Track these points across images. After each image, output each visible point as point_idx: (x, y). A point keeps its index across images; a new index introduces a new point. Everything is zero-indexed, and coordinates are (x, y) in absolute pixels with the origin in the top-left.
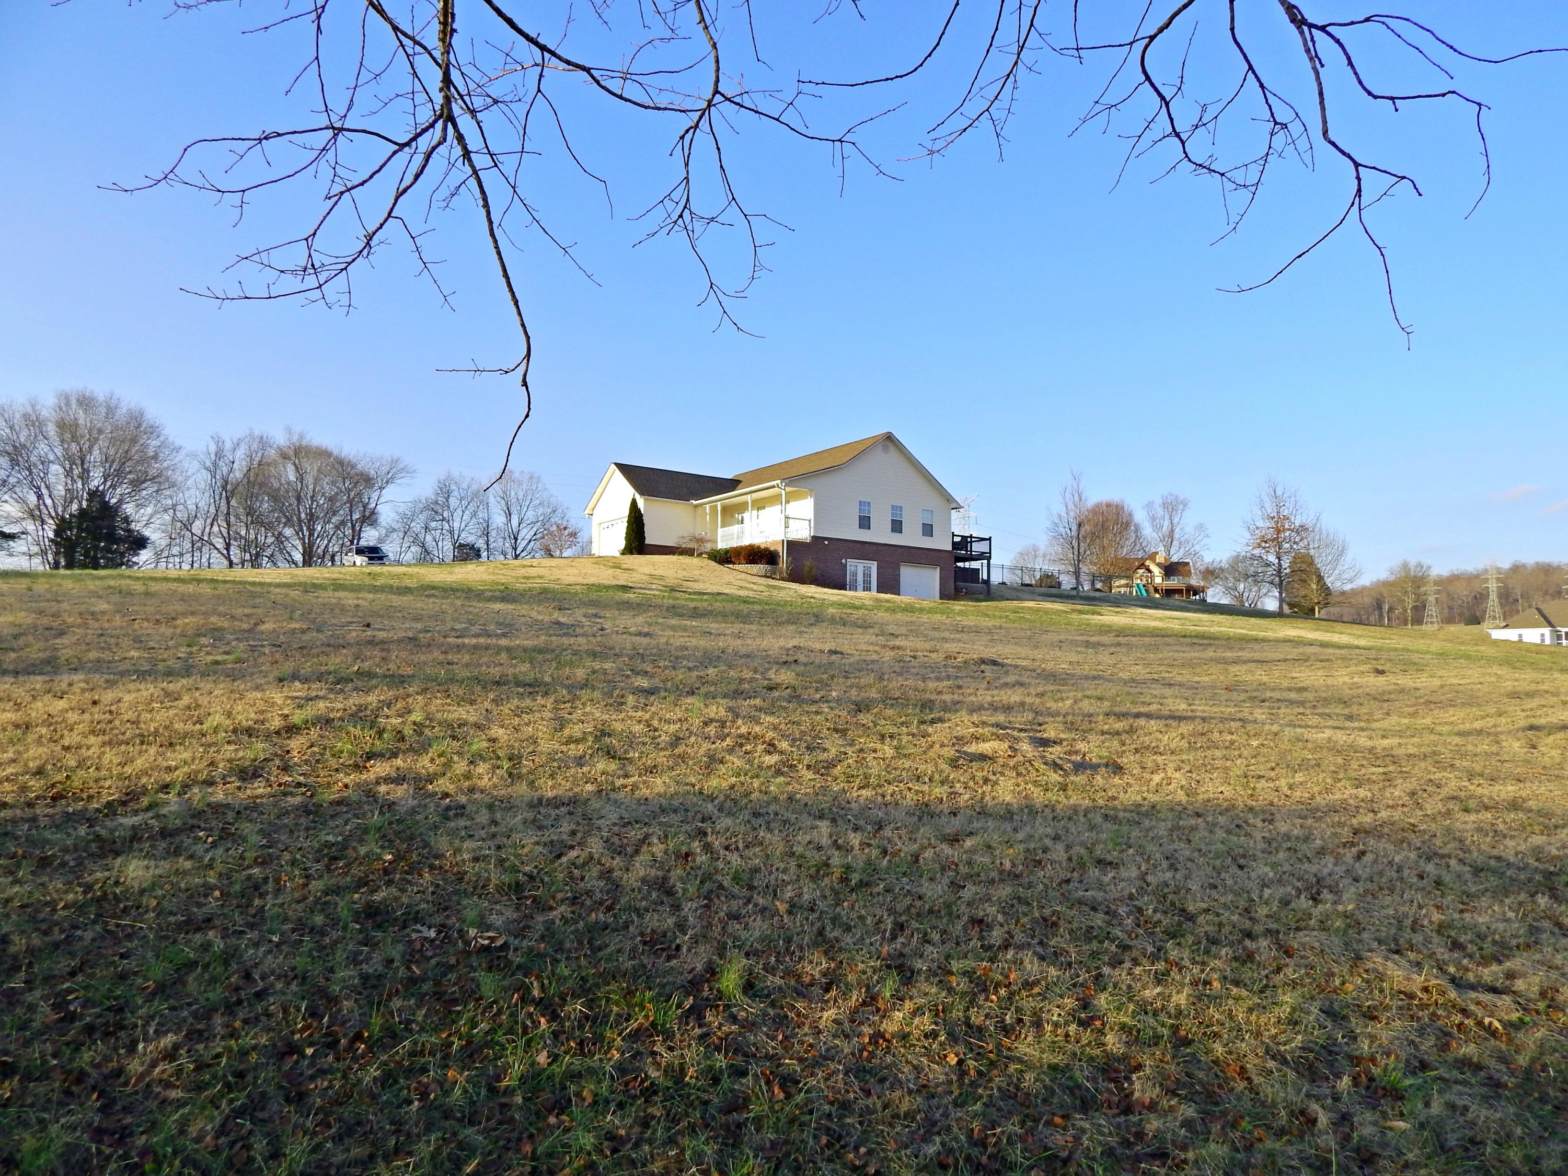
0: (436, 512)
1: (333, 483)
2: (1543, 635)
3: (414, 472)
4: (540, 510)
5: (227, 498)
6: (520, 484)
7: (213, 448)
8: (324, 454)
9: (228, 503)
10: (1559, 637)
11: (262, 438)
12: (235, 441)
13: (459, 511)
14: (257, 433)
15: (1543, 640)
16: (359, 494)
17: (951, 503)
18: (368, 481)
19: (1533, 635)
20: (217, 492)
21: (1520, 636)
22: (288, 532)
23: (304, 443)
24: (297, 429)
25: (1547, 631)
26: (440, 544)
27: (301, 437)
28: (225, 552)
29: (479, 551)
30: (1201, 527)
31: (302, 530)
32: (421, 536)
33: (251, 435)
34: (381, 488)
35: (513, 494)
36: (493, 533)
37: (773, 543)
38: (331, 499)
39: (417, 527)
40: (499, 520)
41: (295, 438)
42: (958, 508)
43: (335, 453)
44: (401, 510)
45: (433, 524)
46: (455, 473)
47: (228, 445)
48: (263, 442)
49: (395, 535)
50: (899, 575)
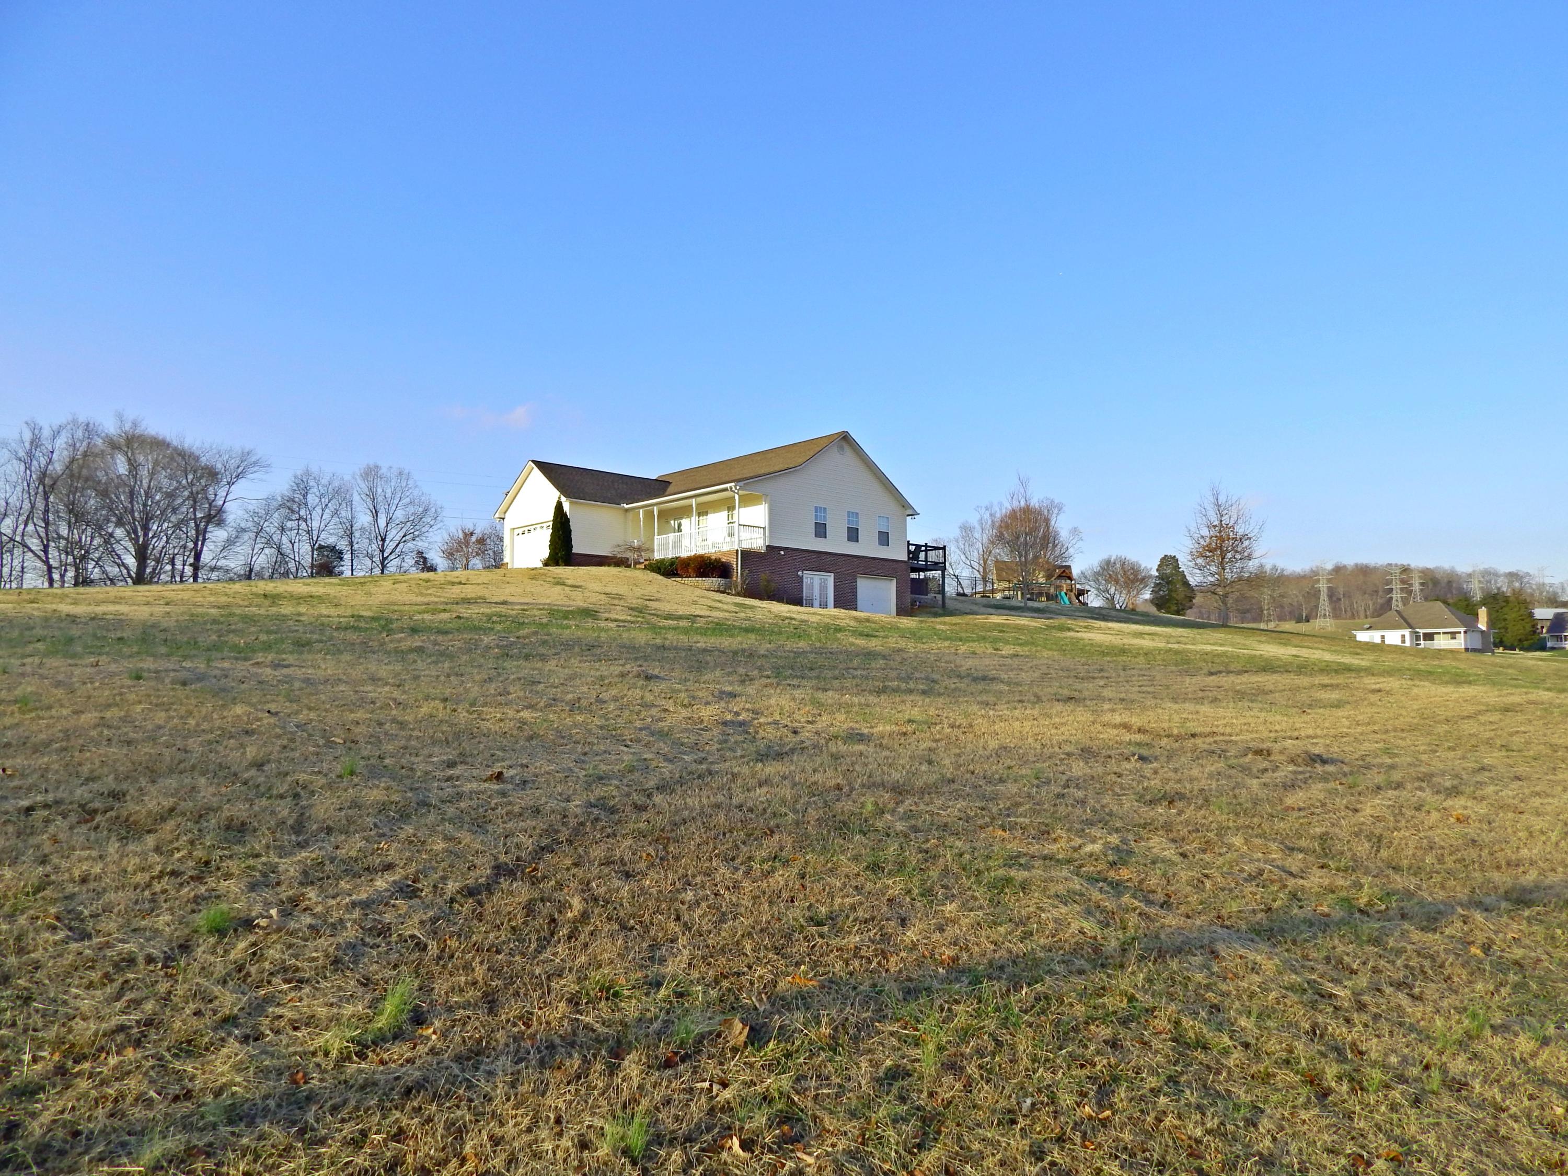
0: (293, 511)
1: (171, 478)
2: (1403, 636)
3: (269, 466)
4: (411, 509)
5: (45, 492)
6: (388, 481)
7: (27, 436)
8: (158, 444)
9: (46, 499)
10: (1418, 638)
11: (88, 425)
12: (55, 428)
13: (319, 510)
14: (82, 419)
15: (1403, 641)
16: (204, 490)
17: (907, 509)
18: (212, 475)
19: (1393, 637)
20: (32, 485)
21: (1383, 637)
22: (119, 533)
23: (138, 431)
24: (130, 415)
25: (1407, 633)
26: (296, 545)
27: (135, 424)
28: (42, 554)
29: (341, 553)
30: (1075, 531)
31: (135, 532)
32: (276, 538)
33: (75, 422)
34: (230, 484)
35: (379, 490)
36: (357, 534)
37: (724, 554)
38: (171, 495)
39: (271, 528)
40: (364, 519)
41: (127, 426)
42: (914, 514)
43: (175, 443)
44: (251, 508)
45: (289, 524)
46: (314, 469)
47: (46, 433)
48: (89, 429)
49: (246, 536)
50: (856, 588)
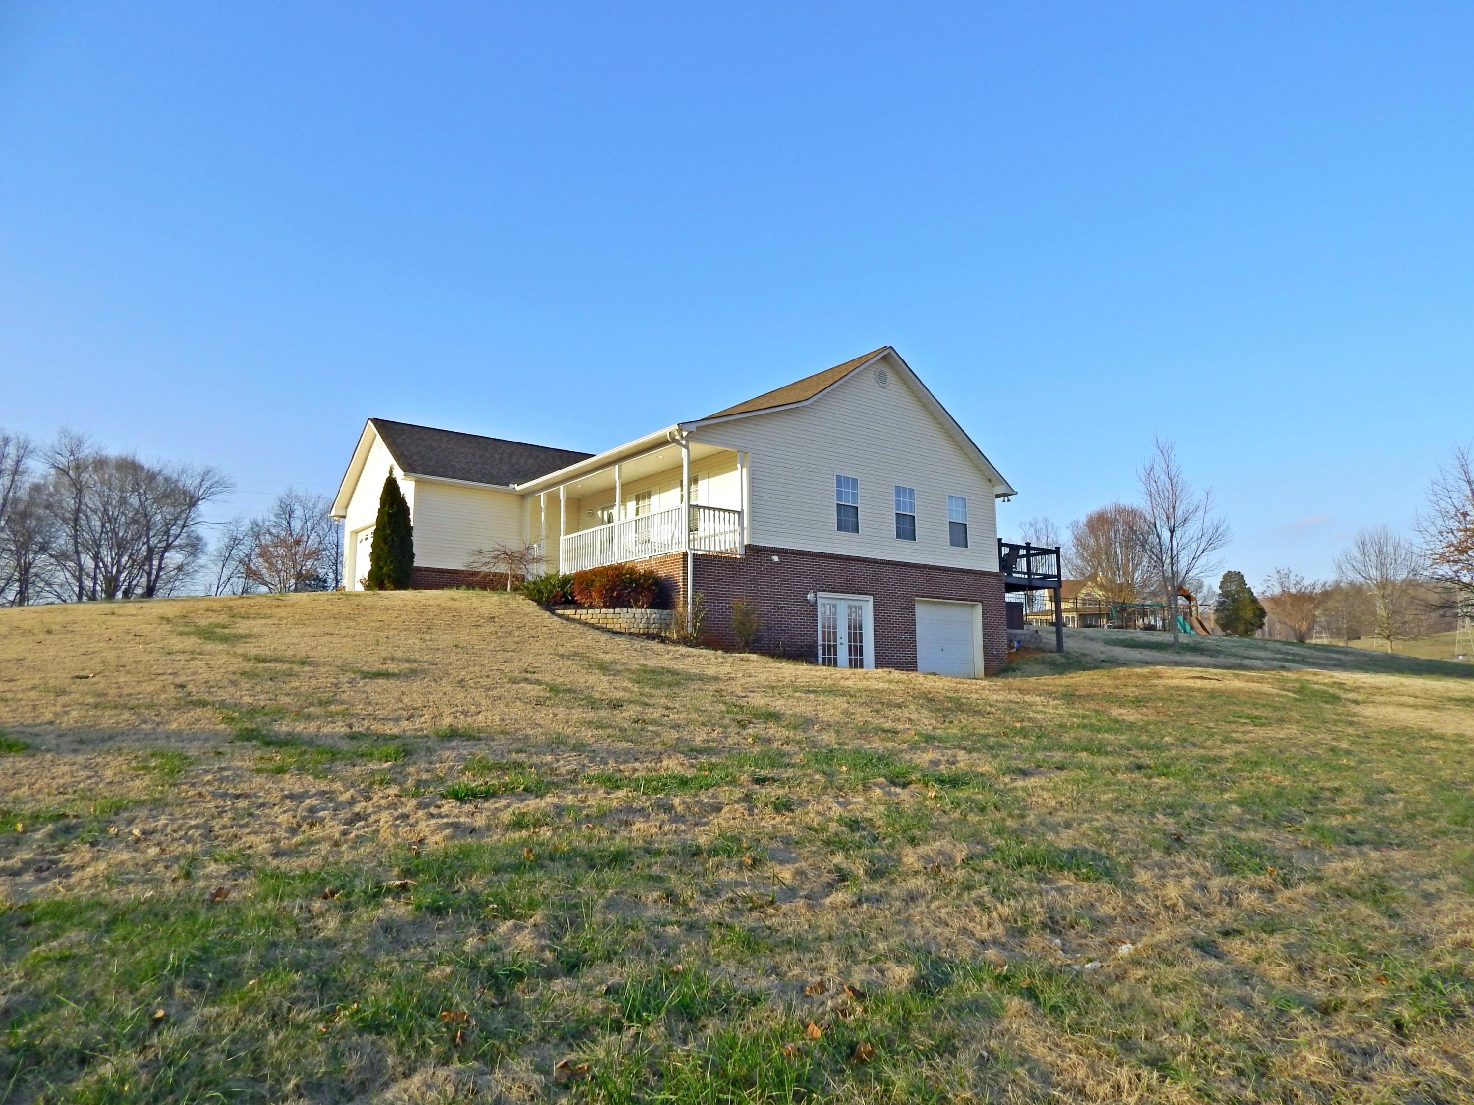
17: (996, 485)
37: (668, 559)
42: (1008, 493)
50: (913, 622)
